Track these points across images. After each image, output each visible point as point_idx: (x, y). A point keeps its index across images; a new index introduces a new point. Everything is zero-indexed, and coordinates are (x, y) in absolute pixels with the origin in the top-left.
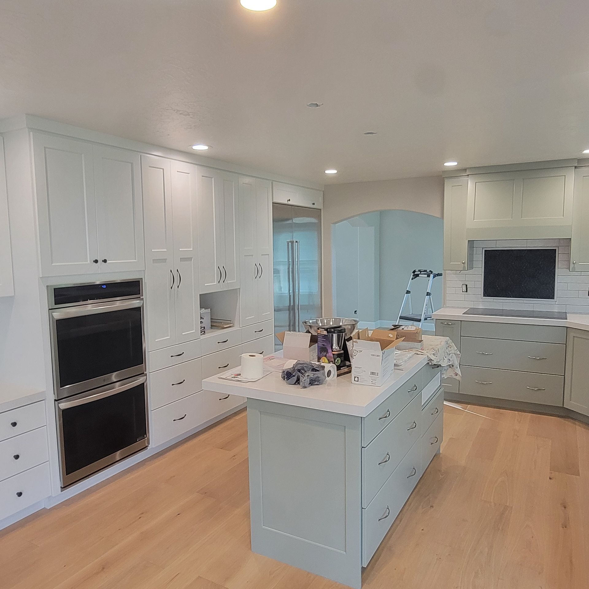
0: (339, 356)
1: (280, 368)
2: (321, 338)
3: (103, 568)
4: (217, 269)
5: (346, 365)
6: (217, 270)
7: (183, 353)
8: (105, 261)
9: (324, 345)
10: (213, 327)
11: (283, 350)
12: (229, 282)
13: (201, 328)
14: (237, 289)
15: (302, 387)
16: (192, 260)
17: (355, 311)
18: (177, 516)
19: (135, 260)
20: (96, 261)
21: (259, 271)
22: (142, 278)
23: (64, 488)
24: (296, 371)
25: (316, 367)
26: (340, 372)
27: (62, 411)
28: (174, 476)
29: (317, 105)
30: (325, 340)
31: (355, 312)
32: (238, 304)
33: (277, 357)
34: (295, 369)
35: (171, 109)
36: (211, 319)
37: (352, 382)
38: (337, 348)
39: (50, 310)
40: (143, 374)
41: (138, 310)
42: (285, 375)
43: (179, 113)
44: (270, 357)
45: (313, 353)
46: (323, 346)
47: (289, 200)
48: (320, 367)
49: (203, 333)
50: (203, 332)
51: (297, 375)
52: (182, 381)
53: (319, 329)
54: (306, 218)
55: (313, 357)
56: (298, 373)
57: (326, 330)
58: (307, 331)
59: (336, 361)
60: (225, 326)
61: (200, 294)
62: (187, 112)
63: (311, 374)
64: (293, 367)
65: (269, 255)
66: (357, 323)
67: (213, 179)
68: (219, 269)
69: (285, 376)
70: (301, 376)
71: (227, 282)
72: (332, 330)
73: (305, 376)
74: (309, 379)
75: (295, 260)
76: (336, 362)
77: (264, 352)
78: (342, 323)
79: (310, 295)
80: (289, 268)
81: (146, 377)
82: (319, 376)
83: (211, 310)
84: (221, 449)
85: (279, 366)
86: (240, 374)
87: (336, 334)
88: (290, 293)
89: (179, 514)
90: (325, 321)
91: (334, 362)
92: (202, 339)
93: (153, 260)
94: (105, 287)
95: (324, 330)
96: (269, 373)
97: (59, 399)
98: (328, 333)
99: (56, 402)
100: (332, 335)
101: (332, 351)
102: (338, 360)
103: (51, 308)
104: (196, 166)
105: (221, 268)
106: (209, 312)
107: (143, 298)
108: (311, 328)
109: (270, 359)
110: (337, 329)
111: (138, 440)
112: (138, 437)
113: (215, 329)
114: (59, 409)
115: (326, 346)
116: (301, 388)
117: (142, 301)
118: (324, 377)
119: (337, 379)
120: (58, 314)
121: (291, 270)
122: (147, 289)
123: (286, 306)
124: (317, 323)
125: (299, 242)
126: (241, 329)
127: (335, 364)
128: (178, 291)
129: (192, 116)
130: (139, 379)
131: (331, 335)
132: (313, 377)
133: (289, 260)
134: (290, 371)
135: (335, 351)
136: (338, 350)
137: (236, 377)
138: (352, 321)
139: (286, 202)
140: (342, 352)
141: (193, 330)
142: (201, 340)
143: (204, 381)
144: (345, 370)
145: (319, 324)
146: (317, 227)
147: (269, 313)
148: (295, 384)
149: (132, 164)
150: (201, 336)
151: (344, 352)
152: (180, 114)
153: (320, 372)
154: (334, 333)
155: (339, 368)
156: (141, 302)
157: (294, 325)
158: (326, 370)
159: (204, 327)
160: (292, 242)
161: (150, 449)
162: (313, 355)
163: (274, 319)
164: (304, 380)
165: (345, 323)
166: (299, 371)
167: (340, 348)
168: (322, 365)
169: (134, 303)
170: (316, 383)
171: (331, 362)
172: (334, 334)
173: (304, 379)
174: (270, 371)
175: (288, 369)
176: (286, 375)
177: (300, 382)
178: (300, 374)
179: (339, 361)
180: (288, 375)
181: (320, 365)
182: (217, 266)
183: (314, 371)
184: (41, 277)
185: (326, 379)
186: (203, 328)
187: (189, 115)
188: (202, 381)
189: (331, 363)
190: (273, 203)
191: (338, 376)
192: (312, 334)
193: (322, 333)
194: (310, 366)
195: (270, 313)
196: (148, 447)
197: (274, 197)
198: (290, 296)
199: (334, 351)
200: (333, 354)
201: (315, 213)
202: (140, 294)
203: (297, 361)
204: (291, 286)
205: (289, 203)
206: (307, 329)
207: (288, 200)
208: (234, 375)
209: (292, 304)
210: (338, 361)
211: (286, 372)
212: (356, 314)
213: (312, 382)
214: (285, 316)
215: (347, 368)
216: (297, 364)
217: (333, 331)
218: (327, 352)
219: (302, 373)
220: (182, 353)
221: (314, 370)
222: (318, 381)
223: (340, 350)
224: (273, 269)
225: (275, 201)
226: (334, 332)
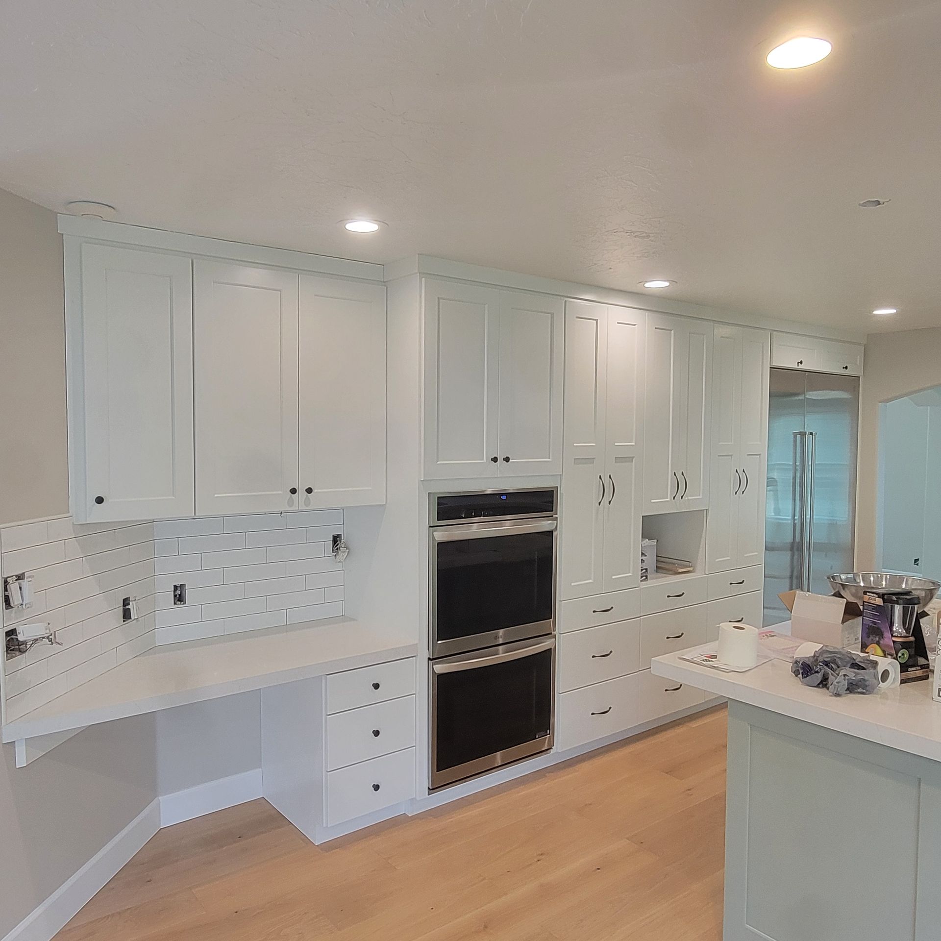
0: (905, 645)
1: (787, 655)
2: (871, 609)
3: (486, 927)
4: (671, 476)
5: (919, 664)
6: (671, 479)
7: (612, 608)
8: (507, 459)
9: (875, 623)
10: (660, 571)
11: (790, 621)
12: (689, 498)
13: (642, 570)
14: (704, 510)
15: (831, 694)
16: (634, 461)
17: (916, 560)
18: (595, 871)
19: (549, 458)
20: (495, 460)
21: (742, 482)
22: (557, 487)
23: (433, 789)
24: (821, 664)
25: (861, 662)
26: (906, 675)
27: (438, 676)
28: (590, 804)
29: (879, 202)
30: (878, 614)
31: (915, 562)
32: (704, 534)
33: (779, 634)
34: (817, 660)
35: (623, 230)
36: (657, 556)
37: (933, 699)
38: (900, 630)
39: (430, 528)
40: (550, 635)
41: (550, 534)
42: (800, 669)
43: (634, 235)
44: (767, 632)
45: (849, 634)
46: (873, 625)
47: (801, 362)
48: (869, 662)
49: (645, 579)
50: (644, 577)
51: (823, 671)
52: (609, 653)
53: (866, 594)
54: (830, 391)
55: (848, 641)
56: (825, 667)
57: (882, 596)
58: (834, 594)
59: (900, 654)
60: (681, 570)
61: (643, 515)
62: (646, 233)
63: (851, 673)
64: (814, 656)
65: (762, 455)
66: (939, 588)
67: (672, 331)
68: (675, 477)
69: (798, 670)
70: (830, 674)
71: (686, 498)
72: (894, 598)
73: (838, 675)
74: (847, 681)
75: (808, 462)
76: (900, 657)
77: (744, 620)
78: (906, 584)
79: (832, 525)
80: (794, 478)
81: (554, 639)
82: (866, 678)
83: (658, 542)
84: (667, 773)
85: (783, 651)
86: (716, 656)
87: (902, 606)
88: (794, 520)
89: (598, 869)
90: (872, 579)
91: (895, 655)
92: (643, 588)
93: (575, 459)
94: (504, 497)
95: (877, 596)
96: (767, 660)
97: (434, 657)
98: (884, 602)
99: (430, 661)
100: (892, 608)
101: (892, 636)
102: (905, 654)
103: (432, 525)
104: (647, 313)
105: (679, 475)
106: (653, 545)
107: (557, 518)
108: (844, 589)
109: (766, 635)
110: (905, 597)
111: (537, 737)
112: (539, 732)
113: (662, 573)
114: (434, 672)
115: (880, 626)
116: (831, 696)
117: (556, 522)
118: (875, 681)
119: (901, 688)
120: (441, 535)
121: (798, 481)
122: (564, 504)
123: (787, 543)
124: (855, 580)
125: (816, 433)
126: (707, 576)
127: (897, 660)
128: (609, 508)
129: (652, 239)
130: (545, 642)
131: (890, 607)
132: (854, 678)
133: (796, 463)
134: (809, 663)
135: (897, 637)
136: (903, 635)
137: (709, 661)
138: (927, 582)
139: (795, 366)
140: (912, 639)
141: (629, 573)
142: (641, 589)
143: (654, 660)
144: (915, 674)
145: (860, 582)
146: (851, 407)
147: (756, 553)
148: (817, 686)
149: (552, 314)
150: (642, 583)
151: (916, 641)
152: (635, 237)
153: (867, 671)
154: (898, 604)
155: (904, 668)
156: (554, 524)
157: (800, 577)
158: (880, 670)
159: (646, 569)
160: (803, 434)
161: (553, 754)
162: (848, 638)
163: (764, 565)
164: (838, 683)
165: (912, 584)
166: (827, 665)
167: (907, 631)
168: (871, 658)
169: (544, 525)
170: (859, 690)
171: (888, 654)
172: (896, 606)
173: (836, 681)
174: (770, 657)
175: (806, 659)
176: (803, 668)
177: (830, 684)
178: (829, 671)
179: (905, 656)
180: (805, 669)
181: (868, 659)
182: (672, 471)
183: (856, 667)
184: (422, 479)
185: (879, 685)
186: (644, 571)
187: (648, 236)
188: (651, 660)
189: (889, 656)
190: (770, 368)
191: (903, 681)
192: (847, 600)
193: (872, 602)
194: (848, 659)
195: (758, 554)
196: (551, 750)
197: (774, 355)
198: (795, 525)
199: (895, 636)
200: (894, 642)
201: (850, 383)
202: (552, 511)
203: (822, 647)
204: (798, 509)
205: (801, 367)
206: (837, 590)
207: (798, 363)
208: (706, 657)
209: (798, 539)
210: (903, 654)
211: (801, 663)
212: (917, 565)
213: (852, 688)
214: (784, 559)
215: (922, 669)
216: (822, 652)
217: (896, 599)
218: (881, 635)
219: (832, 669)
220: (610, 608)
221: (855, 665)
222: (865, 687)
223: (908, 635)
224: (767, 479)
225: (775, 364)
226: (897, 601)
